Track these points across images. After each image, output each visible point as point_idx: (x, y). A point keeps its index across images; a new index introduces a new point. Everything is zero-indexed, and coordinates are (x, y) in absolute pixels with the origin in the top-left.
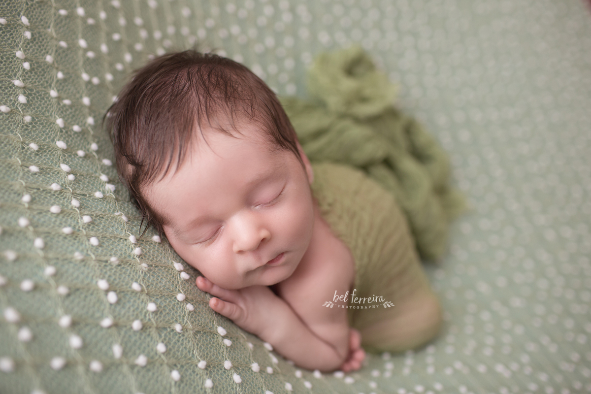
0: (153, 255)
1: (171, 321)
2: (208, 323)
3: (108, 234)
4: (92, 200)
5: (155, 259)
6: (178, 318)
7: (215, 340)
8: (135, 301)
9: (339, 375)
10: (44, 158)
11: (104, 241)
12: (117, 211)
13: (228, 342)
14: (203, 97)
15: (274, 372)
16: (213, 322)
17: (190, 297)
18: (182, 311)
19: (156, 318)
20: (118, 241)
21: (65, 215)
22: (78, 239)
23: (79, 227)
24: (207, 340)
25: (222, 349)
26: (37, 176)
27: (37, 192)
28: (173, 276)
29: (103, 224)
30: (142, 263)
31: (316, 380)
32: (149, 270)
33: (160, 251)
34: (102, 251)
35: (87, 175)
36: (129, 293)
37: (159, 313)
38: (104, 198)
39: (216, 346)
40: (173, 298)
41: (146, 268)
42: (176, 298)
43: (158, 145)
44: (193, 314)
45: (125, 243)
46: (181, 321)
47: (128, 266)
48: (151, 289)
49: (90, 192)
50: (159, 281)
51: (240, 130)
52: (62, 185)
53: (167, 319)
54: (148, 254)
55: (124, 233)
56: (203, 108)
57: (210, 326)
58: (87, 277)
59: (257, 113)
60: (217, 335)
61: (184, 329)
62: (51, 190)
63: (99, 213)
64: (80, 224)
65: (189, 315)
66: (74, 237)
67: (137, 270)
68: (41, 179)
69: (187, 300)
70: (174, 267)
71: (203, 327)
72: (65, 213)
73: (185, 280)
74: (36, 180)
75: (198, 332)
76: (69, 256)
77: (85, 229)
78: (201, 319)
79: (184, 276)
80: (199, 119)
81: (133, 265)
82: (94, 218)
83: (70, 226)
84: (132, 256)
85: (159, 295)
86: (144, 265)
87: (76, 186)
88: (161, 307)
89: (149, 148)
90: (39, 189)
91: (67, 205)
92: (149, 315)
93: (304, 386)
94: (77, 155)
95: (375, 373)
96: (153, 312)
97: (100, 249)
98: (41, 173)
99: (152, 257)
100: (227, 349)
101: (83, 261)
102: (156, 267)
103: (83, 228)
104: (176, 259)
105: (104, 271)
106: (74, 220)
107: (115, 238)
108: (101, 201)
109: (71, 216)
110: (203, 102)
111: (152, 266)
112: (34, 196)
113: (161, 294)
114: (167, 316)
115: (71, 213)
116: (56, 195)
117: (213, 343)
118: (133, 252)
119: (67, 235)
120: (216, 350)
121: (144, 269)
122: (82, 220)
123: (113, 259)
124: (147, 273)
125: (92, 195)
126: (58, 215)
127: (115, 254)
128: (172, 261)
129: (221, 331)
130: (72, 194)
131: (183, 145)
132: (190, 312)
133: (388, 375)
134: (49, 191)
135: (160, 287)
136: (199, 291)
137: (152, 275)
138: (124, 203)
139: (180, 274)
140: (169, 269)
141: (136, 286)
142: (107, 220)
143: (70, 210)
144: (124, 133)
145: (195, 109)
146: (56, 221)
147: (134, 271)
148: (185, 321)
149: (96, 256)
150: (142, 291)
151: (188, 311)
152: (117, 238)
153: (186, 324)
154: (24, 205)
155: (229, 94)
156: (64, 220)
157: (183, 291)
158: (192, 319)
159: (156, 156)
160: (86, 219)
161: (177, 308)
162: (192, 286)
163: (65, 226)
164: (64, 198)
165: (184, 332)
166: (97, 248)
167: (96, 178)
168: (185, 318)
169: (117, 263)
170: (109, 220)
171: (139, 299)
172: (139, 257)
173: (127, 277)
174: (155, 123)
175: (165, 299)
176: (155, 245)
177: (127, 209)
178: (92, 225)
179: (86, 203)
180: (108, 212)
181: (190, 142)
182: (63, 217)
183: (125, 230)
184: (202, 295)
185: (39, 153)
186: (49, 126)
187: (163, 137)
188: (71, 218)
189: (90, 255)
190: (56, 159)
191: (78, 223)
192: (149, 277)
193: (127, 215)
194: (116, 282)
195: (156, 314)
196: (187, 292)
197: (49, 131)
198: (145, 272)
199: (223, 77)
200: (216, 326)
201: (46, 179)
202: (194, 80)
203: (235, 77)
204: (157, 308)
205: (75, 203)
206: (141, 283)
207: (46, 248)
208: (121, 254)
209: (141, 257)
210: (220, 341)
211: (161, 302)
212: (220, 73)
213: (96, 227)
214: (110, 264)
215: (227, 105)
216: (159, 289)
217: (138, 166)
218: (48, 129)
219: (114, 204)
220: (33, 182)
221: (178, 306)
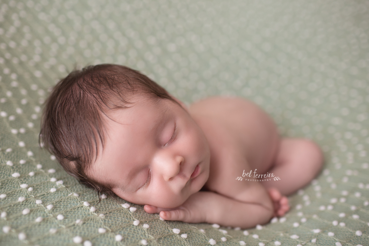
0: (105, 207)
1: (137, 241)
2: (164, 230)
3: (68, 209)
4: (50, 195)
5: (107, 209)
6: (141, 236)
7: (175, 238)
8: (105, 240)
9: (275, 220)
10: (7, 187)
11: (67, 214)
12: (70, 193)
13: (184, 236)
14: (96, 94)
15: (227, 239)
16: (168, 228)
17: (143, 220)
18: (142, 231)
19: (125, 243)
20: (77, 210)
21: (34, 212)
22: (48, 222)
23: (47, 214)
24: (169, 241)
25: (183, 242)
26: (6, 199)
27: (10, 208)
28: (125, 213)
29: (63, 205)
30: (99, 214)
31: (260, 231)
32: (106, 217)
33: (109, 202)
34: (69, 220)
35: (41, 183)
36: (99, 237)
37: (126, 240)
38: (58, 191)
39: (177, 242)
40: (131, 226)
41: (103, 216)
42: (133, 225)
43: (83, 139)
44: (150, 230)
45: (82, 208)
46: (144, 237)
47: (90, 221)
48: (113, 227)
49: (47, 191)
50: (116, 220)
51: (130, 101)
52: (26, 196)
53: (133, 241)
54: (101, 208)
55: (79, 203)
56: (99, 100)
57: (167, 232)
58: (65, 241)
59: (134, 86)
60: (174, 235)
61: (149, 241)
62: (19, 203)
63: (57, 200)
64: (46, 213)
65: (148, 231)
66: (46, 221)
67: (98, 221)
68: (10, 200)
69: (141, 223)
70: (123, 208)
71: (162, 235)
72: (34, 211)
73: (134, 212)
74: (6, 202)
75: (160, 239)
76: (46, 234)
77: (51, 213)
78: (158, 230)
79: (133, 209)
80: (101, 108)
81: (93, 219)
82: (55, 205)
83: (40, 216)
84: (90, 214)
85: (120, 229)
86: (101, 215)
87: (36, 193)
88: (125, 235)
89: (78, 144)
90: (10, 206)
91: (34, 206)
92: (119, 244)
93: (253, 238)
94: (29, 176)
95: (299, 207)
96: (122, 241)
97: (67, 220)
98: (9, 197)
99: (104, 208)
100: (186, 240)
101: (57, 232)
102: (110, 213)
103: (49, 213)
104: (122, 203)
105: (75, 231)
106: (42, 212)
107: (74, 209)
108: (56, 193)
109: (39, 210)
110: (97, 96)
111: (107, 213)
112: (8, 211)
113: (122, 227)
114: (132, 239)
115: (38, 208)
116: (24, 204)
117: (174, 241)
118: (90, 212)
119: (40, 222)
120: (179, 244)
121: (103, 218)
122: (47, 209)
123: (78, 221)
124: (105, 219)
125: (49, 192)
126: (29, 214)
127: (78, 218)
128: (120, 205)
129: (176, 231)
130: (35, 198)
131: (99, 130)
132: (147, 229)
133: (308, 203)
134: (18, 204)
135: (119, 223)
136: (148, 214)
137: (110, 219)
138: (73, 187)
139: (129, 210)
140: (120, 210)
141: (101, 231)
142: (65, 201)
143: (37, 207)
144: (57, 144)
145: (95, 104)
146: (29, 218)
147: (96, 222)
148: (147, 236)
149: (66, 225)
150: (107, 231)
151: (146, 229)
152: (76, 208)
153: (148, 237)
154: (4, 220)
155: (111, 84)
156: (35, 215)
157: (136, 218)
158: (151, 233)
159: (85, 146)
160: (49, 207)
161: (137, 231)
162: (142, 214)
163: (37, 218)
164: (30, 203)
165: (149, 243)
166: (65, 221)
167: (48, 182)
168: (146, 234)
169: (82, 222)
170: (66, 201)
171: (107, 237)
172: (96, 212)
173: (93, 228)
174: (74, 126)
175: (126, 229)
176: (104, 201)
177: (76, 189)
178: (55, 209)
179: (46, 199)
180: (63, 197)
181: (102, 126)
182: (34, 214)
183: (80, 202)
184: (152, 216)
185: (3, 187)
186: (3, 169)
187: (83, 132)
188: (39, 212)
189: (61, 227)
190: (16, 184)
191: (45, 212)
192: (108, 221)
193: (77, 192)
194: (86, 234)
195: (124, 241)
196: (139, 218)
197: (5, 171)
198: (104, 219)
199: (101, 76)
200: (170, 230)
201: (13, 198)
202: (84, 87)
203: (109, 72)
204: (123, 237)
205: (38, 202)
206: (105, 227)
207: (28, 237)
208: (83, 216)
209: (97, 211)
210: (179, 238)
211: (124, 232)
212: (98, 75)
213: (59, 209)
214: (77, 225)
215: (113, 90)
216: (118, 225)
217: (77, 159)
218: (3, 170)
219: (66, 191)
220: (5, 203)
221: (138, 229)
